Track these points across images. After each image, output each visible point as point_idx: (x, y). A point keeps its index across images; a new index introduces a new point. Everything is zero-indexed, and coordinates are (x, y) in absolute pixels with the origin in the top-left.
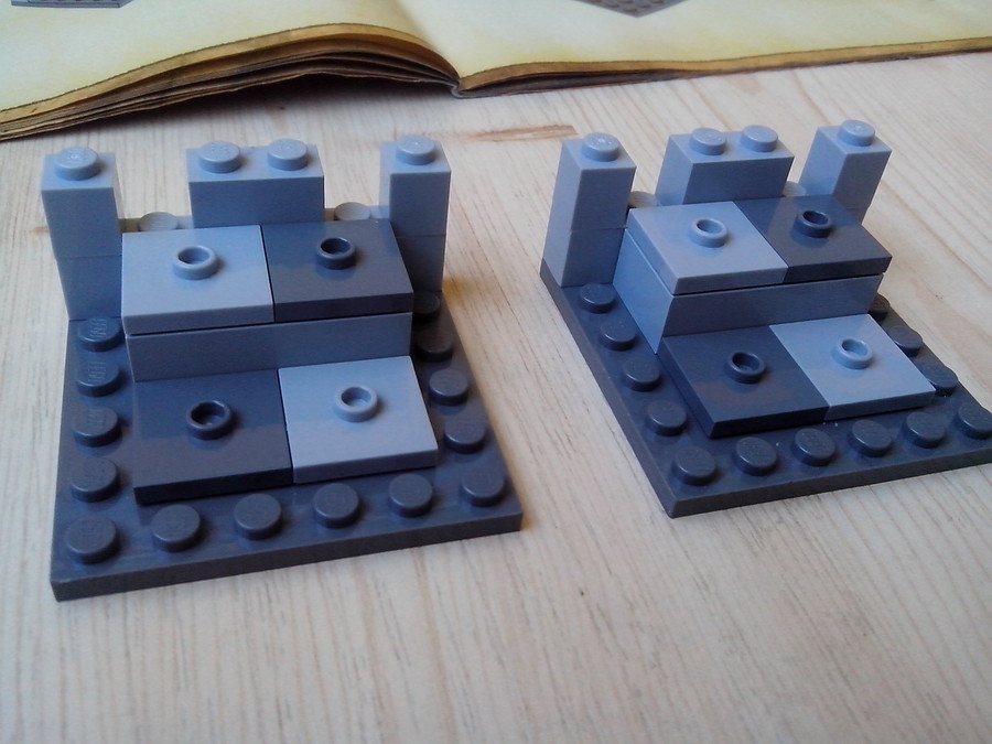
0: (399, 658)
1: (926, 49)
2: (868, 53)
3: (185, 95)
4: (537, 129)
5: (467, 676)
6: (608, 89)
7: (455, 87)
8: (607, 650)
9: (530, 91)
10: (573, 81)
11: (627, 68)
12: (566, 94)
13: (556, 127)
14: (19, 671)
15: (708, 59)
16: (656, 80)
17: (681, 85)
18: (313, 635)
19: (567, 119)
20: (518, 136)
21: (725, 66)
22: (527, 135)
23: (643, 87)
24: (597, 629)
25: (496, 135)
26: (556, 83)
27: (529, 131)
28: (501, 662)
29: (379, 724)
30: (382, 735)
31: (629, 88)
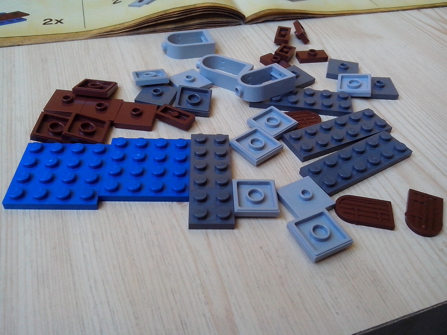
0: (206, 272)
5: (228, 276)
8: (270, 265)
14: (91, 288)
18: (179, 269)
24: (267, 258)
28: (238, 271)
29: (203, 293)
30: (205, 296)
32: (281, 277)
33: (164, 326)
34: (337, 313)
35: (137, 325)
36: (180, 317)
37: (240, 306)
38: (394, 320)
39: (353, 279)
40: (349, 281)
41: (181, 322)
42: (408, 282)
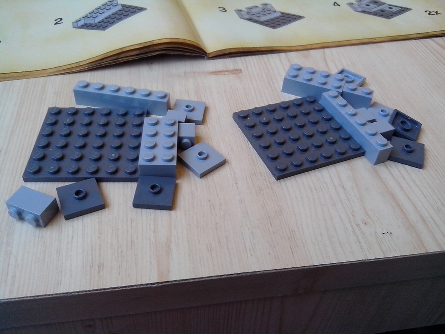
1: (377, 40)
2: (354, 42)
3: (122, 60)
4: (230, 71)
6: (257, 56)
7: (206, 57)
8: (212, 214)
9: (231, 57)
10: (245, 54)
11: (264, 49)
12: (243, 58)
13: (237, 70)
15: (295, 45)
16: (274, 53)
17: (283, 55)
19: (241, 68)
20: (223, 73)
21: (299, 48)
22: (226, 73)
23: (269, 56)
24: (211, 209)
25: (216, 73)
26: (239, 55)
27: (227, 71)
29: (154, 224)
31: (264, 56)
32: (217, 223)
33: (118, 242)
34: (251, 255)
35: (99, 237)
36: (131, 238)
37: (178, 238)
38: (295, 268)
39: (274, 233)
40: (270, 234)
41: (132, 241)
42: (318, 244)
